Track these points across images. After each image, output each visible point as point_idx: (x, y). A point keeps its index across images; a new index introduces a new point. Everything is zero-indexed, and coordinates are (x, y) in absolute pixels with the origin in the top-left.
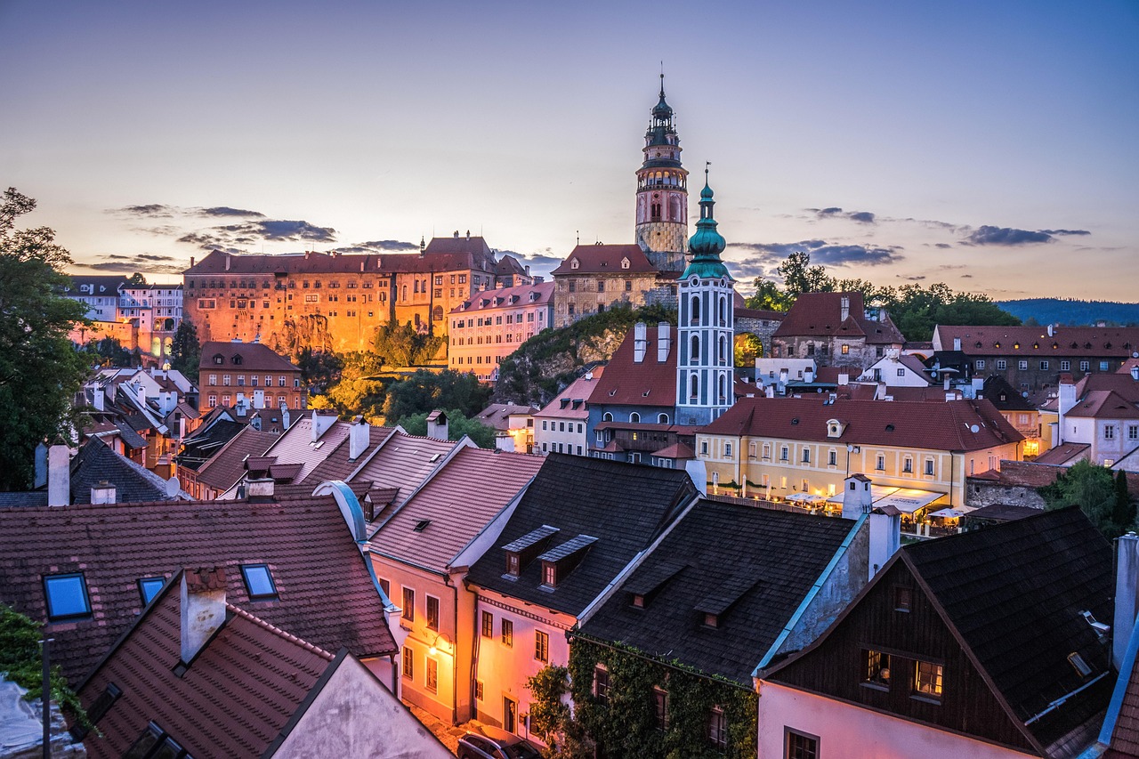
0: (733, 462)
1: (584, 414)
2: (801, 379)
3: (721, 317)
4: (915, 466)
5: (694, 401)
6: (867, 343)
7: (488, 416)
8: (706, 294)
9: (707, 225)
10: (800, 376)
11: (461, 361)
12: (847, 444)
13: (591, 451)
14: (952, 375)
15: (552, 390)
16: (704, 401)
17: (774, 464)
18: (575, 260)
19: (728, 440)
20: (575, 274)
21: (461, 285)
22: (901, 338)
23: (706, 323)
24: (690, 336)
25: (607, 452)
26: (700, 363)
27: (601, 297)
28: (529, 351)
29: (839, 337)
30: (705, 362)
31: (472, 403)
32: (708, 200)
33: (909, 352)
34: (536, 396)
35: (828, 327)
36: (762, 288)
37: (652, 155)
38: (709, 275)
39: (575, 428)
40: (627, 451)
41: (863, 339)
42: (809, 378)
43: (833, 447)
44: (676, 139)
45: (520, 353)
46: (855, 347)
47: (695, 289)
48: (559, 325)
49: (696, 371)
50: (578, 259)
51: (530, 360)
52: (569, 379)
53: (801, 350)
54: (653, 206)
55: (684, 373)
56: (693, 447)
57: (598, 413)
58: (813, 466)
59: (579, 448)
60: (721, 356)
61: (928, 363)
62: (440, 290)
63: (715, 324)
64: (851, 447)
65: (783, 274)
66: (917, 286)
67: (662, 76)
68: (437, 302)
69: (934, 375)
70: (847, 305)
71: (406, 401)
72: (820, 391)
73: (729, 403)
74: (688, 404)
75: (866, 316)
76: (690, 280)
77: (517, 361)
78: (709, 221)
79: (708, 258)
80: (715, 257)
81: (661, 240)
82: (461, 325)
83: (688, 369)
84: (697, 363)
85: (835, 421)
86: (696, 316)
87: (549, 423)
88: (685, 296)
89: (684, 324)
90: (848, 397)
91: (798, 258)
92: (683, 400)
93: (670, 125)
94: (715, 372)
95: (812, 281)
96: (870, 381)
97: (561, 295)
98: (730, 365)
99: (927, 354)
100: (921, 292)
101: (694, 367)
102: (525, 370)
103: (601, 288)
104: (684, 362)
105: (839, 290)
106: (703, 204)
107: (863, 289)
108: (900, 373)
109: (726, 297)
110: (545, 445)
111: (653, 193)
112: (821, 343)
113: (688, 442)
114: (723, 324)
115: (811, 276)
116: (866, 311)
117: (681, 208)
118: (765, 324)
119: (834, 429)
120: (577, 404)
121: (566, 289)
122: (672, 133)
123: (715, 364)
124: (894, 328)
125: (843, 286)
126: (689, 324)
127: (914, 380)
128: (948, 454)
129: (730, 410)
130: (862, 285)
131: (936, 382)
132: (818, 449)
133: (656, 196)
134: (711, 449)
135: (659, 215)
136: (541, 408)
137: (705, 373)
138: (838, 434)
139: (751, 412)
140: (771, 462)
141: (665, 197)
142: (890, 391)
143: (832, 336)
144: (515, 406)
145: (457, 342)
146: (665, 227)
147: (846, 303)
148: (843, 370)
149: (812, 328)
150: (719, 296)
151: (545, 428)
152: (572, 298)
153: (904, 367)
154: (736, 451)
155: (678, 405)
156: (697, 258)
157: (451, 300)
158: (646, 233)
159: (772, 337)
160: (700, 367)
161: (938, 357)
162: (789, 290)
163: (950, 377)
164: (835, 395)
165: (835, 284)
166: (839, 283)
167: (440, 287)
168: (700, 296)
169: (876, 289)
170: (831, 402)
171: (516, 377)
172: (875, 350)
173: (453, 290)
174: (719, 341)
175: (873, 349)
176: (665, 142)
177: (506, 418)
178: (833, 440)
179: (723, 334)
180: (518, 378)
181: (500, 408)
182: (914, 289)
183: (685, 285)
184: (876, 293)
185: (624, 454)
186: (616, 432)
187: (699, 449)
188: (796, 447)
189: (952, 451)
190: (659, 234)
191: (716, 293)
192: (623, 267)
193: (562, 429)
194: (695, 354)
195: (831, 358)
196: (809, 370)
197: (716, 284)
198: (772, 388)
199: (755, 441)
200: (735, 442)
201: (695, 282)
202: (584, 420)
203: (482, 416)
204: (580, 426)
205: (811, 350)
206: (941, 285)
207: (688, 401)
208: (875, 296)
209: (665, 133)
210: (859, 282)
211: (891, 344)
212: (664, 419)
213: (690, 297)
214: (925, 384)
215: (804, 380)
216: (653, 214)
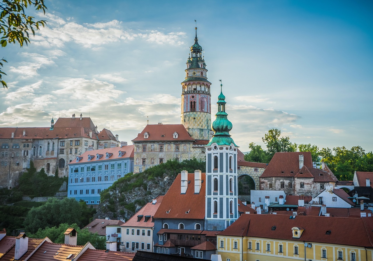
0: (239, 252)
1: (151, 224)
2: (277, 202)
3: (230, 168)
4: (345, 256)
5: (215, 216)
6: (315, 182)
7: (93, 227)
8: (221, 155)
9: (222, 115)
10: (276, 200)
11: (76, 192)
12: (304, 241)
13: (156, 247)
14: (365, 201)
15: (133, 210)
16: (221, 216)
17: (262, 254)
18: (146, 134)
19: (236, 239)
20: (146, 142)
21: (76, 147)
22: (335, 178)
23: (221, 171)
24: (213, 179)
25: (165, 247)
26: (219, 194)
27: (161, 155)
28: (118, 187)
29: (298, 178)
30: (221, 193)
31: (83, 218)
32: (222, 101)
33: (339, 187)
34: (123, 214)
35: (292, 172)
36: (254, 149)
37: (191, 73)
38: (223, 144)
39: (146, 233)
40: (177, 246)
41: (312, 179)
42: (281, 202)
43: (296, 244)
44: (204, 64)
45: (113, 188)
46: (308, 184)
47: (215, 151)
48: (136, 171)
49: (217, 199)
50: (148, 133)
51: (119, 192)
52: (142, 204)
53: (277, 186)
54: (191, 102)
55: (209, 199)
56: (215, 243)
57: (160, 223)
58: (285, 255)
59: (149, 245)
60: (231, 190)
61: (351, 193)
62: (63, 149)
63: (227, 171)
64: (306, 244)
65: (266, 141)
66: (344, 148)
67: (196, 28)
68: (61, 156)
69: (354, 201)
70: (303, 159)
71: (41, 219)
72: (288, 209)
73: (236, 217)
74: (212, 218)
75: (314, 165)
76: (213, 146)
77: (111, 193)
78: (223, 113)
79: (222, 134)
80: (226, 133)
81: (196, 122)
82: (76, 171)
83: (211, 197)
84: (217, 194)
85: (296, 228)
86: (216, 167)
87: (130, 230)
88: (210, 155)
89: (210, 171)
90: (305, 214)
91: (274, 132)
92: (209, 216)
93: (200, 57)
94: (227, 199)
95: (282, 145)
96: (317, 204)
97: (137, 153)
98: (235, 195)
99: (351, 188)
100: (347, 151)
101: (215, 196)
102: (116, 198)
103: (161, 150)
104: (210, 194)
105: (298, 150)
106: (220, 104)
107: (312, 149)
108: (334, 199)
109: (233, 156)
110: (128, 244)
111: (191, 95)
112: (288, 181)
113: (213, 240)
114: (231, 172)
115: (282, 142)
116: (314, 163)
117: (207, 104)
118: (256, 170)
119: (296, 233)
120: (147, 219)
121: (141, 150)
122: (202, 61)
123: (227, 194)
124: (330, 173)
125: (300, 148)
126: (212, 171)
127: (342, 204)
128: (363, 249)
129: (237, 221)
130: (311, 147)
131: (356, 206)
132: (287, 245)
133: (193, 97)
134: (226, 245)
135: (195, 108)
136: (126, 221)
137: (221, 200)
138: (298, 236)
139: (248, 222)
140: (261, 252)
141: (198, 98)
142: (329, 210)
143: (294, 178)
144: (110, 220)
145: (74, 181)
146: (198, 115)
147: (301, 158)
148: (301, 198)
149: (283, 172)
150: (229, 156)
151: (128, 233)
152: (144, 155)
153: (336, 196)
154: (240, 246)
155: (206, 218)
156: (217, 134)
157: (70, 155)
158: (187, 118)
159: (260, 177)
160: (219, 196)
161: (356, 190)
162: (269, 150)
163: (364, 202)
164: (296, 213)
165: (296, 147)
166: (298, 146)
167: (63, 148)
168: (218, 156)
169: (320, 149)
170: (294, 217)
171: (110, 203)
172: (320, 185)
173: (71, 149)
174: (229, 181)
175: (318, 185)
176: (198, 67)
177: (104, 228)
178: (296, 240)
179: (231, 177)
180: (112, 203)
181: (100, 221)
182: (342, 149)
183: (210, 149)
184: (320, 152)
185: (175, 248)
186: (171, 235)
187: (219, 245)
188: (275, 244)
189: (365, 247)
190: (194, 118)
191: (227, 154)
192: (174, 137)
193: (138, 234)
194: (216, 189)
195: (294, 190)
196: (281, 197)
197: (227, 149)
198: (260, 208)
199: (251, 240)
200: (239, 240)
201: (215, 147)
202: (152, 228)
203: (88, 227)
204: (149, 232)
205: (283, 185)
206: (358, 147)
207: (212, 216)
208: (320, 154)
209: (197, 61)
210: (309, 146)
211: (328, 182)
212: (198, 226)
213: (213, 157)
214: (349, 206)
215: (278, 203)
216: (191, 107)
